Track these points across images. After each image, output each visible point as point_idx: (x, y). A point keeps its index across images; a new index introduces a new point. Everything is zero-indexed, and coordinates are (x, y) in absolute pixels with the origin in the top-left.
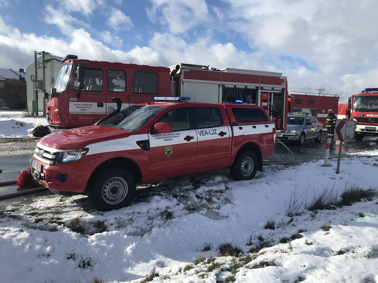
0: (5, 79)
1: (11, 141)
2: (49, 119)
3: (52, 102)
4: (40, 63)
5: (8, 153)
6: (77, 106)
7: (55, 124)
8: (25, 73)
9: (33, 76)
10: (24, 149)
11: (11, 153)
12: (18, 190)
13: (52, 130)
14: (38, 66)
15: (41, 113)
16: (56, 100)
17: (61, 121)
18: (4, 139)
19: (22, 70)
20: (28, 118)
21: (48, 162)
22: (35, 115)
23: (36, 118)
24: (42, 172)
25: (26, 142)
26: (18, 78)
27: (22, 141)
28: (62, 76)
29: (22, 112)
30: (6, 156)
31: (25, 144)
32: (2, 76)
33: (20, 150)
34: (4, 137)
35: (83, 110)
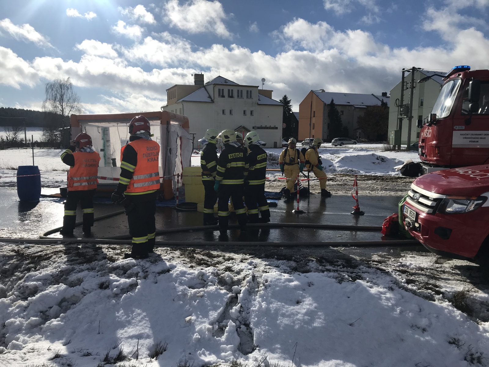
0: (366, 106)
1: (371, 179)
2: (422, 154)
3: (428, 132)
4: (408, 82)
5: (369, 193)
6: (465, 136)
7: (431, 160)
8: (389, 97)
9: (399, 100)
10: (386, 190)
11: (372, 193)
12: (382, 238)
13: (427, 168)
14: (405, 87)
15: (404, 146)
16: (435, 129)
17: (439, 157)
18: (363, 176)
19: (384, 94)
20: (389, 152)
21: (426, 210)
22: (397, 148)
23: (398, 152)
24: (416, 221)
25: (387, 182)
26: (379, 103)
27: (383, 179)
28: (443, 98)
29: (382, 145)
30: (367, 196)
31: (386, 183)
32: (363, 103)
33: (381, 190)
34: (364, 174)
35: (474, 142)
